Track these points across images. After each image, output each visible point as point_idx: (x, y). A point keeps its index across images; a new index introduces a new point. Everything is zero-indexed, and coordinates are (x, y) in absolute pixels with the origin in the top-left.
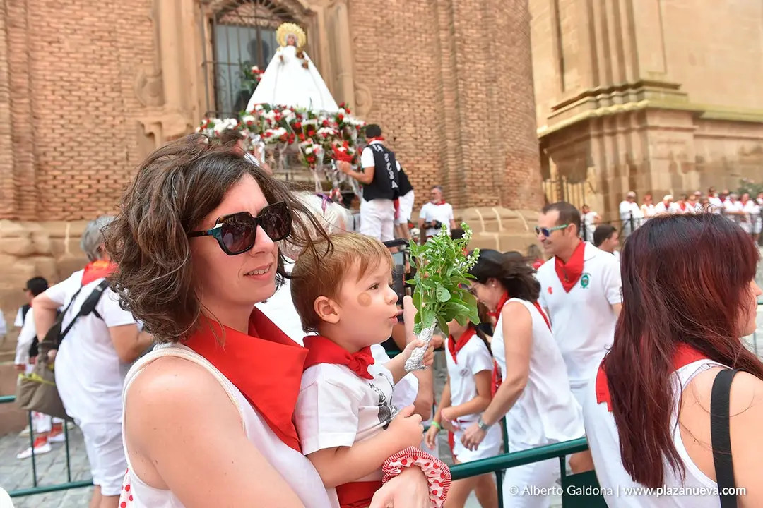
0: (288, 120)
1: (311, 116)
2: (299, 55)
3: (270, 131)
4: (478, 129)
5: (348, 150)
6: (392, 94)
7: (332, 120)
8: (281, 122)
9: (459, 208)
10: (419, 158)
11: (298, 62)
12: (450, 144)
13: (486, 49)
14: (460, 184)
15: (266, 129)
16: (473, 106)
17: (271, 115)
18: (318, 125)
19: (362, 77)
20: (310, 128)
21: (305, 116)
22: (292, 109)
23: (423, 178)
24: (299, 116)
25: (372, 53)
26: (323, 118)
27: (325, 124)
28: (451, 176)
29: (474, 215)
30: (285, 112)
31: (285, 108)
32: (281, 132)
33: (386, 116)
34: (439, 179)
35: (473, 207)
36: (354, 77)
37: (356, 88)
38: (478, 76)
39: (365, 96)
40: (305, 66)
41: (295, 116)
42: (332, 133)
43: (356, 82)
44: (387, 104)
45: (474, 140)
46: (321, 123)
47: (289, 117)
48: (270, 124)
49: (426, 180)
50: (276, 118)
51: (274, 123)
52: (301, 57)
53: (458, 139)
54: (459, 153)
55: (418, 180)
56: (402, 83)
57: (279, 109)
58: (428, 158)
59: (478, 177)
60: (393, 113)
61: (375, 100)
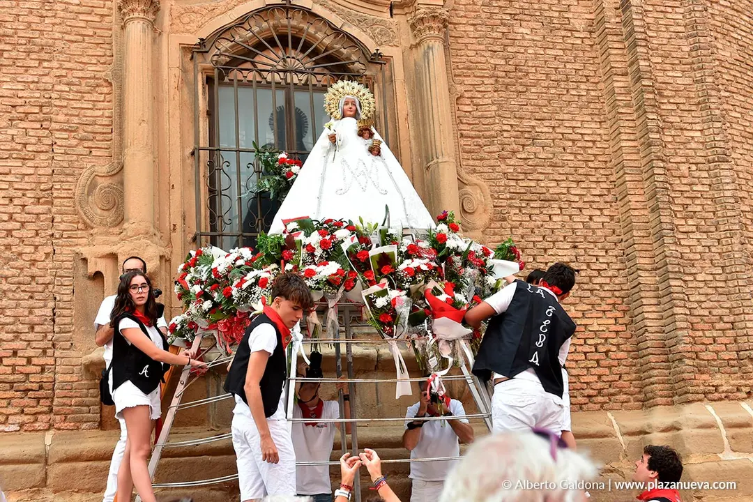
0: (345, 247)
1: (387, 238)
2: (364, 132)
3: (313, 267)
4: (699, 249)
5: (453, 297)
6: (529, 190)
7: (424, 244)
8: (332, 251)
9: (673, 403)
10: (586, 307)
11: (362, 145)
12: (646, 278)
13: (703, 104)
14: (670, 356)
15: (304, 263)
16: (685, 206)
17: (315, 238)
18: (400, 253)
19: (471, 162)
20: (385, 259)
21: (375, 239)
22: (351, 228)
23: (596, 346)
24: (364, 239)
25: (491, 120)
26: (407, 242)
27: (412, 252)
28: (652, 338)
29: (705, 419)
30: (341, 234)
31: (339, 225)
32: (333, 267)
33: (520, 231)
34: (628, 347)
35: (700, 400)
36: (459, 164)
37: (462, 183)
38: (691, 153)
39: (480, 196)
40: (375, 151)
41: (356, 240)
42: (424, 268)
43: (463, 173)
44: (520, 208)
45: (693, 271)
46: (404, 249)
47: (347, 241)
48: (313, 255)
49: (602, 349)
50: (323, 244)
51: (319, 252)
52: (367, 134)
53: (661, 268)
54: (664, 295)
55: (586, 349)
56: (549, 170)
57: (329, 227)
58: (604, 307)
59: (706, 341)
60: (532, 225)
61: (498, 202)
